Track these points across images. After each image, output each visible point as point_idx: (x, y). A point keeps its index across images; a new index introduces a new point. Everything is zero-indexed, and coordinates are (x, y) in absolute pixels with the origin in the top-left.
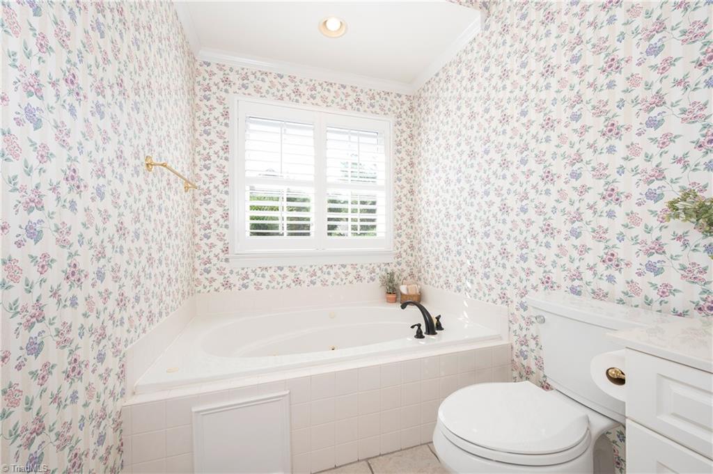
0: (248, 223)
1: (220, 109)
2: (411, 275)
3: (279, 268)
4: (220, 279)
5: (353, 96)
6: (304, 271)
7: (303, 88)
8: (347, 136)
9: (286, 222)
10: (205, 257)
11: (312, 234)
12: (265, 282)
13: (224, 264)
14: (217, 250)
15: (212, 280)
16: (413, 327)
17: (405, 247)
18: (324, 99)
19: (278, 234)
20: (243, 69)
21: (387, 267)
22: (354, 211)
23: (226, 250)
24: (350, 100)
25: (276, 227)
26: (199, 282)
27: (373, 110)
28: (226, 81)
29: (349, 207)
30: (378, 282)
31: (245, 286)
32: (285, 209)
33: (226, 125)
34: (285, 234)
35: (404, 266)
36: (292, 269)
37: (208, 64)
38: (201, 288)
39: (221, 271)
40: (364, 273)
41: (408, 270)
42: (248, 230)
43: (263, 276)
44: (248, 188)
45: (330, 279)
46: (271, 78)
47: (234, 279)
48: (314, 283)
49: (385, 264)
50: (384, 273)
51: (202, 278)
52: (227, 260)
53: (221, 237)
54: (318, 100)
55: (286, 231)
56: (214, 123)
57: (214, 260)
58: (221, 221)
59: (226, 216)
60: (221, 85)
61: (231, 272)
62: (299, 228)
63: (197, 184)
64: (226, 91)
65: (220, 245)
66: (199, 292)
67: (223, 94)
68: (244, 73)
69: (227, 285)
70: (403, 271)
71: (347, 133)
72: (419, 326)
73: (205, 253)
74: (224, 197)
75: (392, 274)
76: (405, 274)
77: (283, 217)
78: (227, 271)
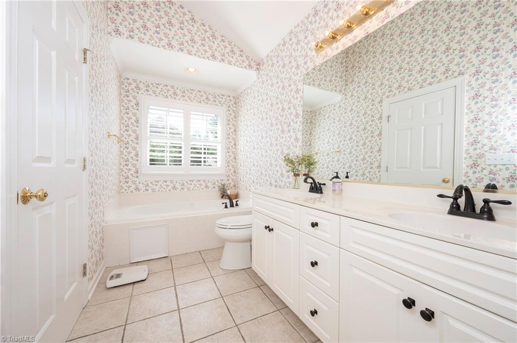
0: (149, 158)
1: (134, 101)
2: (235, 186)
3: (165, 181)
4: (134, 186)
5: (205, 96)
6: (178, 183)
7: (178, 92)
8: (201, 117)
9: (169, 159)
10: (126, 175)
11: (183, 165)
12: (157, 188)
13: (136, 179)
14: (132, 172)
15: (130, 187)
16: (223, 203)
17: (232, 172)
18: (189, 98)
19: (165, 164)
20: (146, 82)
21: (222, 181)
22: (205, 153)
23: (137, 172)
24: (203, 98)
25: (163, 161)
26: (122, 188)
27: (215, 103)
28: (137, 87)
29: (203, 151)
30: (217, 188)
31: (147, 190)
32: (168, 152)
33: (138, 109)
34: (168, 165)
35: (231, 181)
36: (172, 182)
37: (128, 79)
38: (123, 190)
39: (134, 182)
40: (209, 184)
41: (233, 184)
42: (149, 162)
43: (156, 185)
44: (148, 141)
45: (192, 187)
46: (161, 86)
47: (141, 186)
48: (183, 189)
49: (221, 180)
50: (220, 185)
51: (124, 186)
52: (137, 177)
53: (134, 166)
54: (186, 98)
55: (168, 163)
56: (131, 108)
57: (130, 177)
58: (134, 158)
59: (137, 155)
60: (135, 89)
61: (140, 183)
62: (177, 162)
63: (122, 139)
64: (138, 93)
65: (134, 169)
66: (123, 192)
67: (136, 94)
68: (147, 84)
69: (137, 189)
70: (230, 184)
71: (201, 115)
72: (226, 203)
73: (125, 173)
74: (136, 145)
75: (224, 185)
76: (231, 185)
77: (167, 156)
78: (137, 182)
